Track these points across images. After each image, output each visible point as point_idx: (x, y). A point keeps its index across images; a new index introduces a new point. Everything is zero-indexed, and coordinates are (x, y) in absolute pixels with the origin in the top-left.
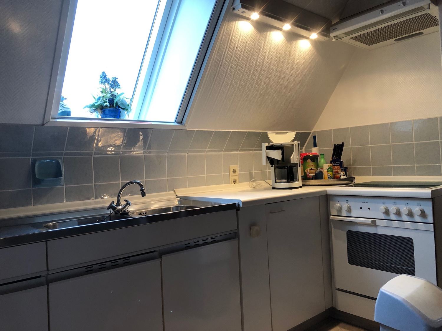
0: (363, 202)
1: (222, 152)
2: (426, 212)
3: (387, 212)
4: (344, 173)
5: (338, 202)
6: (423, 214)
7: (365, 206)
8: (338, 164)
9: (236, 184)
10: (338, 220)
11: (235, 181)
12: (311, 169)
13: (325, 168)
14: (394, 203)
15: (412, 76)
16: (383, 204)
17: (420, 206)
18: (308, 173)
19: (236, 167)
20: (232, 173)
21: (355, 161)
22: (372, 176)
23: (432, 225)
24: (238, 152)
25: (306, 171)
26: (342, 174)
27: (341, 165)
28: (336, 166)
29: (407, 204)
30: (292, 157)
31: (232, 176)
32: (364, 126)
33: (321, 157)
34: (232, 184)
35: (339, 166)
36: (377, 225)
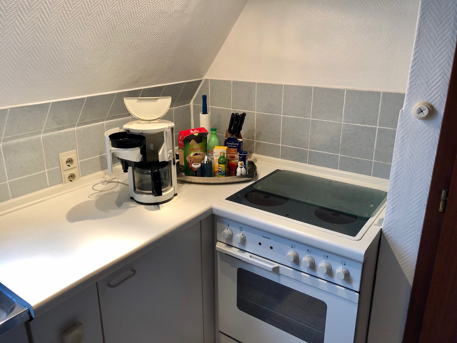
0: (264, 237)
1: (40, 134)
2: (352, 274)
3: (297, 261)
4: (241, 164)
5: (228, 225)
6: (347, 277)
7: (267, 243)
8: (235, 145)
9: (75, 182)
10: (225, 254)
11: (72, 177)
12: (196, 154)
13: (216, 154)
14: (308, 250)
15: (355, 18)
16: (292, 247)
17: (345, 265)
18: (191, 161)
19: (71, 154)
20: (65, 166)
21: (259, 134)
22: (281, 158)
23: (357, 294)
24: (75, 128)
25: (187, 159)
26: (239, 165)
27: (239, 148)
28: (231, 149)
29: (326, 257)
30: (160, 153)
31: (64, 171)
32: (276, 85)
33: (212, 133)
34: (67, 184)
35: (236, 149)
36: (280, 273)
